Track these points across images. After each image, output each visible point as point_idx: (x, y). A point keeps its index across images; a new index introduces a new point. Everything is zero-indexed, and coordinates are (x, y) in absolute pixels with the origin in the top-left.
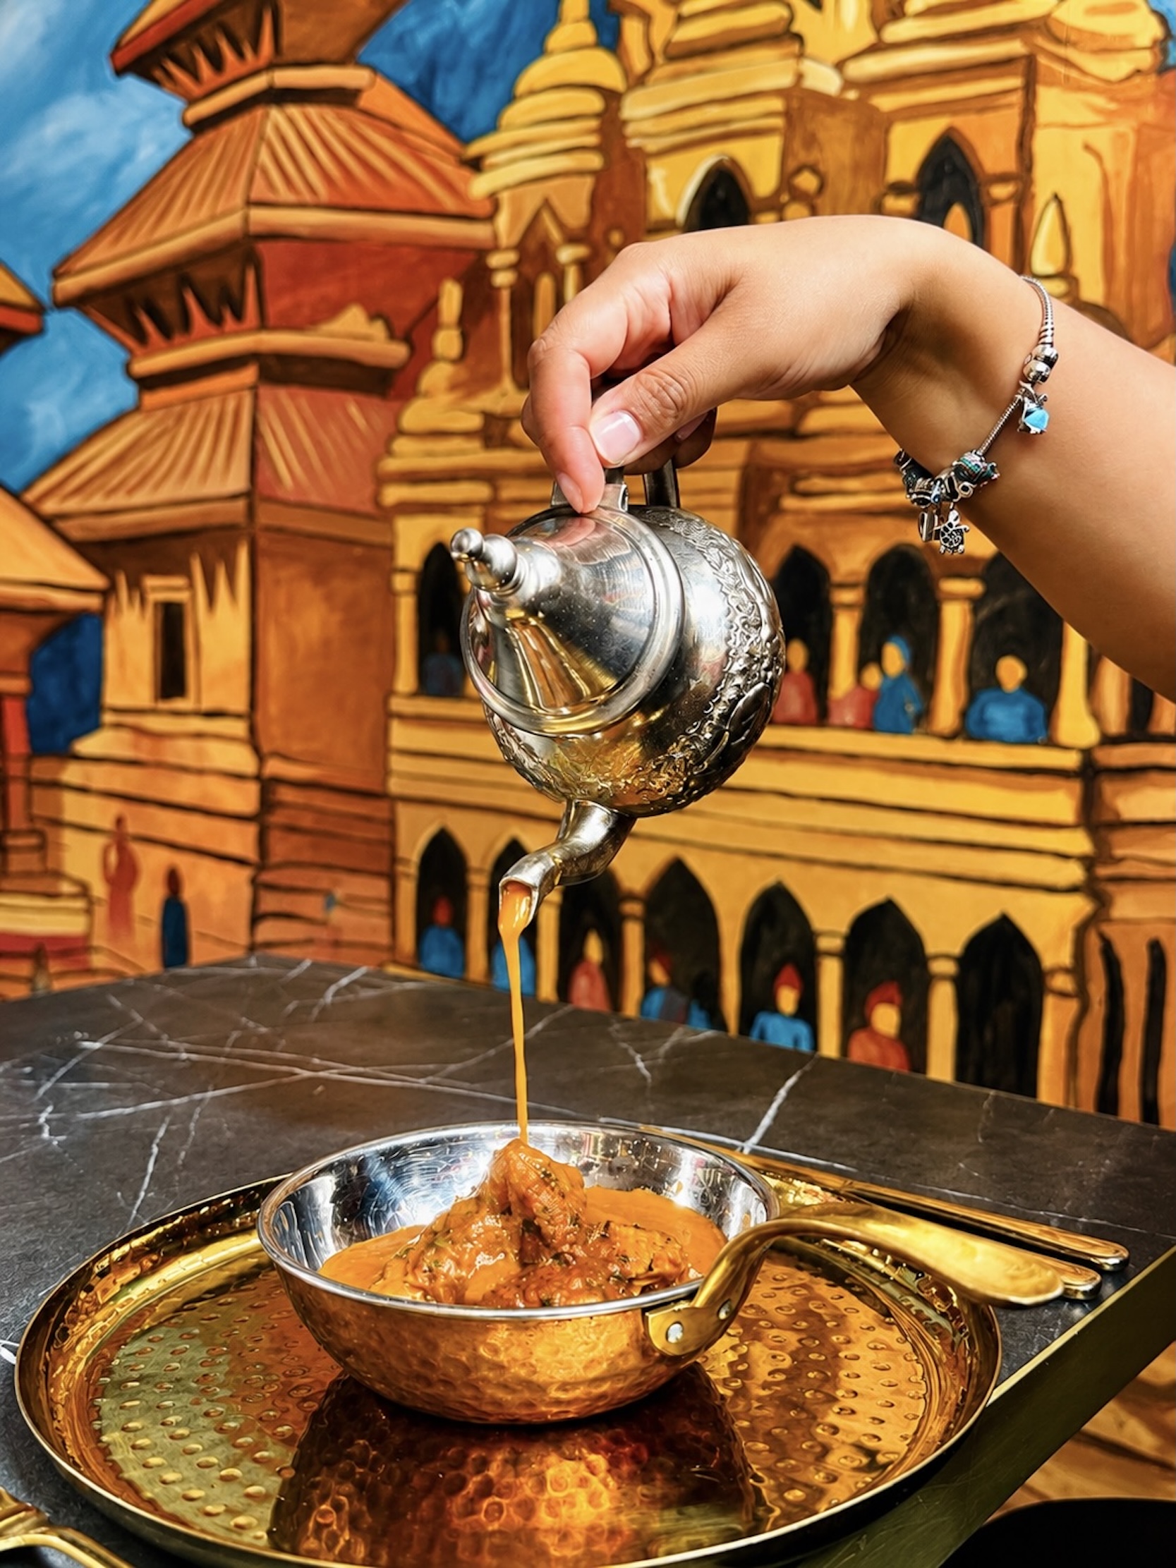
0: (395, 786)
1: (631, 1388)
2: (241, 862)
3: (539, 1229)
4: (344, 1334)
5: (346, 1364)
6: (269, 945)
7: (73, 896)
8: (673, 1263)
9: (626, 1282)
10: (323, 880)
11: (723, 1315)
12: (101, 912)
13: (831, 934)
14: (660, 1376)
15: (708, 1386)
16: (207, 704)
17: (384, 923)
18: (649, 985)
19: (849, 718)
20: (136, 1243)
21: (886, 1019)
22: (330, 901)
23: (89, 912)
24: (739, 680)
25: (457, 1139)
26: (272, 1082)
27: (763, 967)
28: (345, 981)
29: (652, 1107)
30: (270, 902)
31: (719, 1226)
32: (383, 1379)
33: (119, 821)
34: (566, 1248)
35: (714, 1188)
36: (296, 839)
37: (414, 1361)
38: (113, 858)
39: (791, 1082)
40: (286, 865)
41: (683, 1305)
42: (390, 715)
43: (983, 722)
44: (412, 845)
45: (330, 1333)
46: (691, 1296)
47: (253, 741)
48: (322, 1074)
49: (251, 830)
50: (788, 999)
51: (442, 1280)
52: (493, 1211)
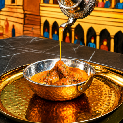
0: (41, 15)
1: (75, 96)
2: (22, 24)
3: (62, 73)
4: (35, 88)
5: (35, 93)
6: (25, 34)
7: (1, 28)
8: (81, 78)
9: (74, 81)
10: (32, 26)
11: (88, 86)
12: (5, 30)
13: (98, 33)
14: (79, 95)
15: (86, 96)
16: (18, 4)
17: (39, 31)
18: (75, 39)
19: (101, 6)
20: (7, 73)
21: (105, 43)
22: (33, 29)
23: (3, 30)
24: (90, 3)
25: (51, 61)
26: (24, 52)
27: (89, 37)
28: (34, 39)
29: (76, 56)
30: (25, 29)
31: (87, 73)
32: (40, 95)
33: (7, 19)
34: (66, 76)
35: (86, 68)
36: (28, 21)
37: (45, 93)
38: (6, 23)
39: (94, 52)
40: (27, 24)
41: (83, 85)
42: (40, 6)
43: (117, 7)
44: (43, 22)
45: (33, 88)
46: (84, 83)
47: (23, 9)
48: (31, 51)
49: (23, 20)
50: (93, 41)
51: (49, 80)
52: (56, 71)
